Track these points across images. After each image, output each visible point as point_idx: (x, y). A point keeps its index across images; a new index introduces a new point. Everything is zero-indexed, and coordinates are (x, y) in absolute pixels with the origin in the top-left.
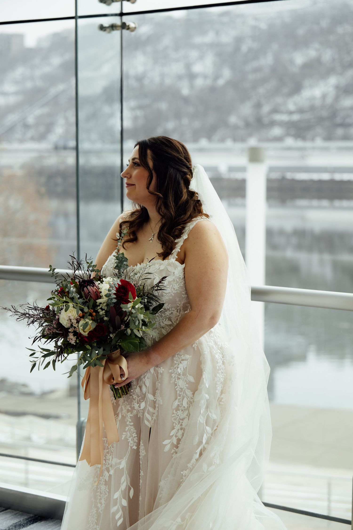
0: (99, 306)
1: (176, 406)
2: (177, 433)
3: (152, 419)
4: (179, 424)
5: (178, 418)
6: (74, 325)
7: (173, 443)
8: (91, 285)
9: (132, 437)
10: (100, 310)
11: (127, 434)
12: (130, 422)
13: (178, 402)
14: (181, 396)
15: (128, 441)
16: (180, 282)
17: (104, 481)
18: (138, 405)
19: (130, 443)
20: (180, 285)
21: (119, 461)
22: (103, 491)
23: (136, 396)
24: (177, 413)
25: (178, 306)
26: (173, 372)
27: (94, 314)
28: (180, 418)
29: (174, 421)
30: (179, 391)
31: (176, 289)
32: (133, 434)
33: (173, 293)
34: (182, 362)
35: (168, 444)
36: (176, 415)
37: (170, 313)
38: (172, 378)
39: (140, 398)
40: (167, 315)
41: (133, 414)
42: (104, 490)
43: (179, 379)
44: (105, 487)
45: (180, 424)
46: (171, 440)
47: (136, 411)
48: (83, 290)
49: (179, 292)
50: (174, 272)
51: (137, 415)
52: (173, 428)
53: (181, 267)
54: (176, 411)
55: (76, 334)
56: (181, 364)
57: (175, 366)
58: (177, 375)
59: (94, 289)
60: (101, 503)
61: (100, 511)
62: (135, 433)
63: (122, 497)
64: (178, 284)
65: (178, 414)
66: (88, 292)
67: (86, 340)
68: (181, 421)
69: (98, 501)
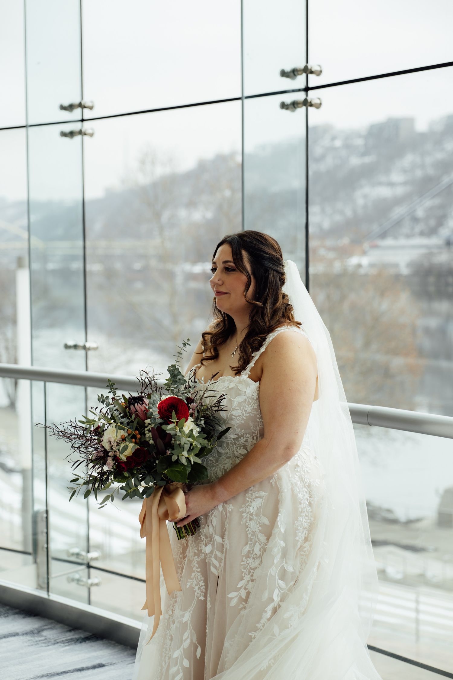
0: (148, 427)
1: (246, 552)
2: (246, 585)
3: (220, 566)
4: (249, 574)
5: (249, 567)
6: (113, 448)
7: (241, 597)
8: (140, 402)
9: (198, 586)
10: (147, 432)
11: (194, 582)
12: (197, 568)
13: (249, 548)
14: (253, 540)
16: (253, 403)
19: (196, 592)
20: (253, 407)
21: (182, 613)
23: (204, 537)
24: (247, 560)
25: (253, 433)
26: (244, 511)
27: (139, 436)
28: (250, 567)
29: (243, 570)
30: (250, 534)
31: (248, 412)
32: (200, 582)
33: (245, 416)
34: (255, 500)
35: (235, 597)
36: (246, 564)
37: (244, 440)
38: (243, 519)
39: (208, 539)
40: (241, 443)
41: (200, 559)
43: (250, 519)
45: (251, 574)
46: (239, 592)
47: (203, 555)
49: (252, 415)
50: (246, 391)
51: (205, 559)
52: (242, 579)
53: (254, 386)
54: (246, 558)
55: (115, 458)
56: (254, 502)
57: (247, 504)
58: (249, 514)
59: (143, 407)
62: (202, 581)
63: (183, 657)
64: (250, 406)
65: (248, 562)
66: (135, 410)
67: (123, 465)
68: (252, 571)
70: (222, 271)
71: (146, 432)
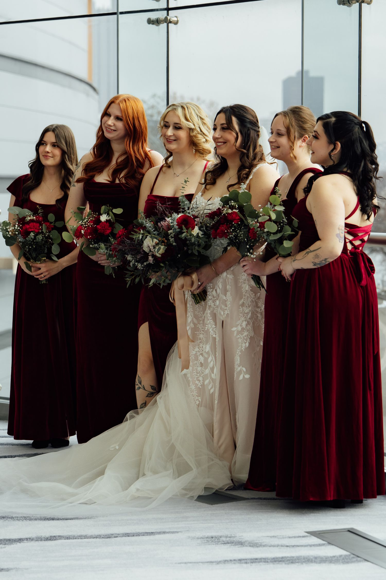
0: (170, 235)
1: (242, 304)
2: (242, 323)
3: (224, 314)
6: (152, 250)
7: (238, 330)
8: (164, 220)
9: (212, 328)
11: (208, 326)
14: (246, 296)
15: (210, 331)
17: (200, 363)
18: (214, 303)
22: (199, 371)
23: (212, 297)
27: (166, 241)
29: (240, 314)
30: (244, 292)
32: (212, 326)
35: (235, 331)
38: (239, 283)
39: (215, 298)
42: (201, 370)
43: (244, 283)
44: (201, 368)
45: (245, 317)
46: (237, 328)
47: (212, 308)
48: (158, 225)
51: (214, 311)
52: (240, 320)
55: (154, 256)
59: (166, 223)
60: (199, 381)
61: (199, 386)
62: (214, 325)
63: (211, 372)
66: (161, 226)
67: (160, 260)
69: (195, 379)
70: (220, 130)
71: (170, 238)
